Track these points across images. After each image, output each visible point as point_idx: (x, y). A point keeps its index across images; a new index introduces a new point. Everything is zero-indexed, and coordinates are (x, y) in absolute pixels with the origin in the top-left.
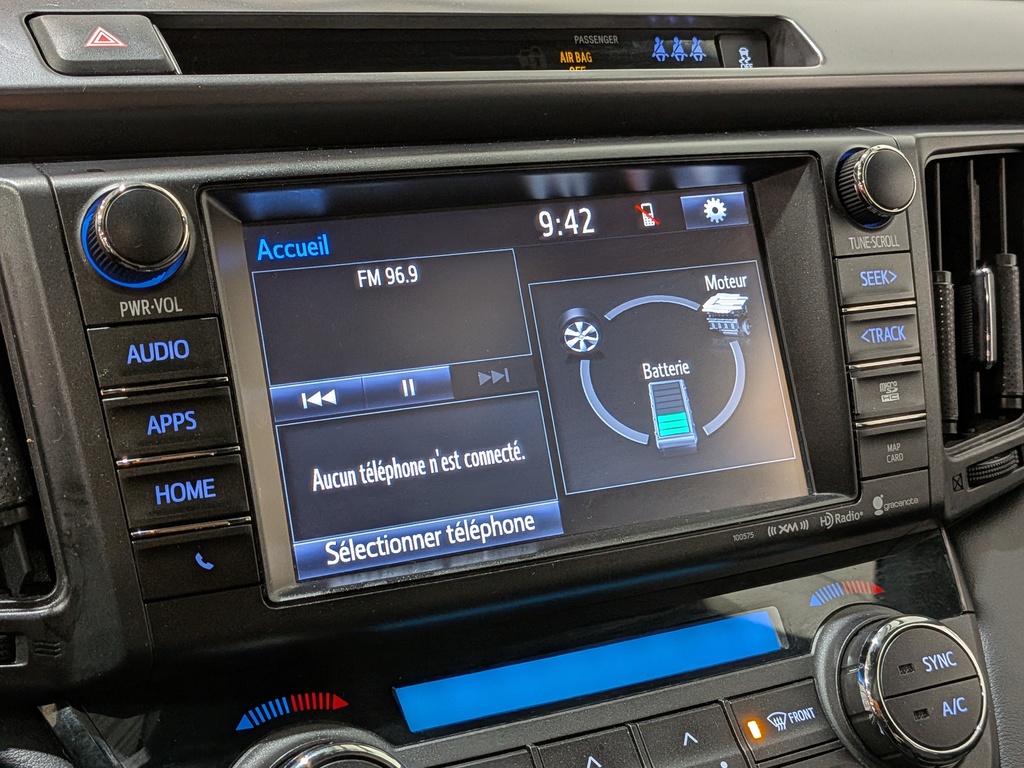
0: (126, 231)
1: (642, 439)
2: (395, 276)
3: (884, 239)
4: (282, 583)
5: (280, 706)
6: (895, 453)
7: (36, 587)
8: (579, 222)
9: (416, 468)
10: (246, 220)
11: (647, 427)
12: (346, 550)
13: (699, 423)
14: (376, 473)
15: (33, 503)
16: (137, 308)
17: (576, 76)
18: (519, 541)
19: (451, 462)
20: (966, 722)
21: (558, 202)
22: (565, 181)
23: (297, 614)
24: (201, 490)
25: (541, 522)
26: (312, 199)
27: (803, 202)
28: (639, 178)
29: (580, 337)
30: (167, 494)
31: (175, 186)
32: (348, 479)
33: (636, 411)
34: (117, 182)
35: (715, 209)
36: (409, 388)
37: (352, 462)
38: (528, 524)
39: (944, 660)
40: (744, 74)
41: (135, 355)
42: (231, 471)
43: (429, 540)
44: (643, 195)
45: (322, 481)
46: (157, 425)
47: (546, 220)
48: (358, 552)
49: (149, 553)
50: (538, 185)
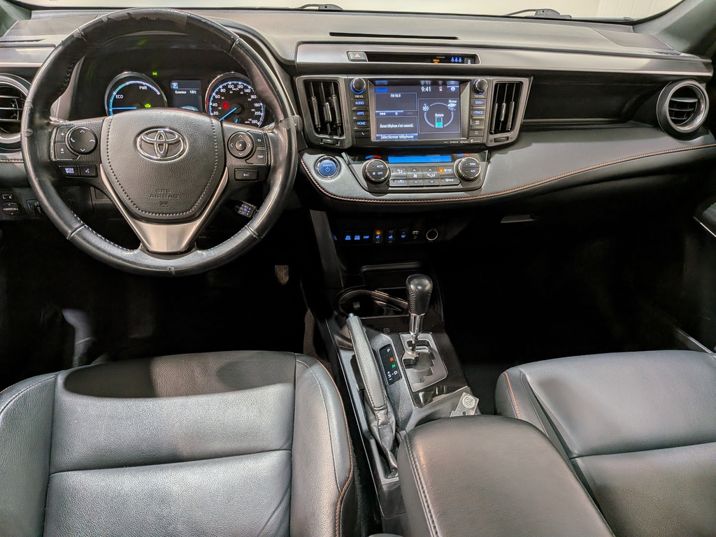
0: (357, 85)
1: (433, 126)
2: (397, 96)
3: (482, 96)
4: (373, 139)
5: (372, 156)
6: (477, 133)
7: (341, 135)
8: (428, 89)
9: (396, 126)
10: (375, 85)
11: (434, 124)
12: (384, 137)
13: (444, 124)
14: (390, 126)
15: (342, 123)
16: (357, 96)
17: (436, 63)
18: (411, 139)
19: (401, 126)
20: (475, 174)
21: (425, 85)
22: (427, 82)
23: (375, 143)
24: (364, 123)
25: (415, 137)
26: (386, 82)
27: (468, 88)
28: (440, 82)
29: (426, 108)
30: (359, 123)
31: (364, 79)
32: (385, 126)
33: (433, 120)
34: (356, 78)
35: (453, 89)
36: (396, 114)
37: (386, 124)
38: (412, 137)
39: (474, 164)
40: (469, 64)
41: (356, 103)
42: (368, 121)
43: (397, 137)
44: (440, 85)
45: (382, 126)
46: (358, 113)
47: (423, 89)
48: (386, 137)
49: (356, 131)
50: (422, 82)
